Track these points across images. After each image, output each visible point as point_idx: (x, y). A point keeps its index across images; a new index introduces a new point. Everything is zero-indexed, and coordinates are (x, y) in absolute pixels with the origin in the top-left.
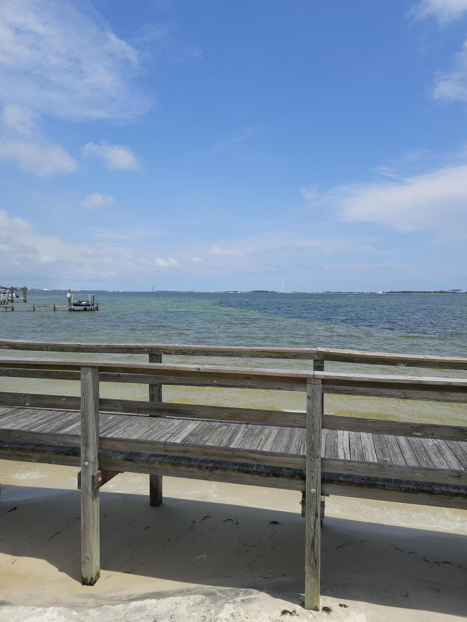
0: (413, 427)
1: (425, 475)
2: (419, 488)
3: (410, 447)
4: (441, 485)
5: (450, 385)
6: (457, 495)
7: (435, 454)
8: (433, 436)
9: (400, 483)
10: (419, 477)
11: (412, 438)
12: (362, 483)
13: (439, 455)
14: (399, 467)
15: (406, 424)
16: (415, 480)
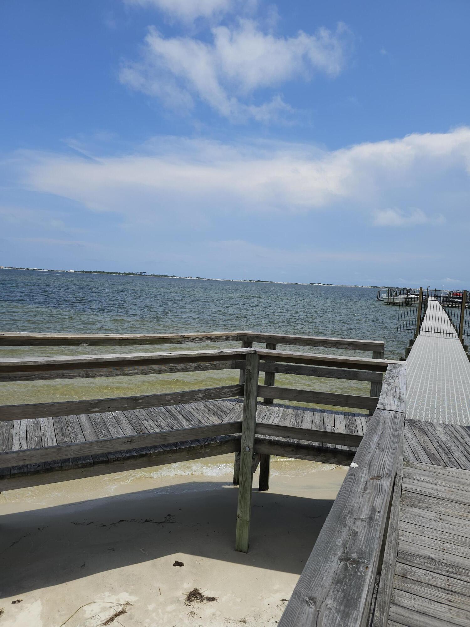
0: (91, 403)
1: (102, 447)
2: (96, 460)
3: (90, 423)
4: (115, 453)
5: (125, 360)
6: (129, 458)
7: (113, 425)
8: (109, 409)
9: (78, 461)
10: (97, 450)
11: (93, 415)
12: (38, 470)
13: (117, 425)
14: (77, 445)
15: (84, 402)
16: (91, 454)
